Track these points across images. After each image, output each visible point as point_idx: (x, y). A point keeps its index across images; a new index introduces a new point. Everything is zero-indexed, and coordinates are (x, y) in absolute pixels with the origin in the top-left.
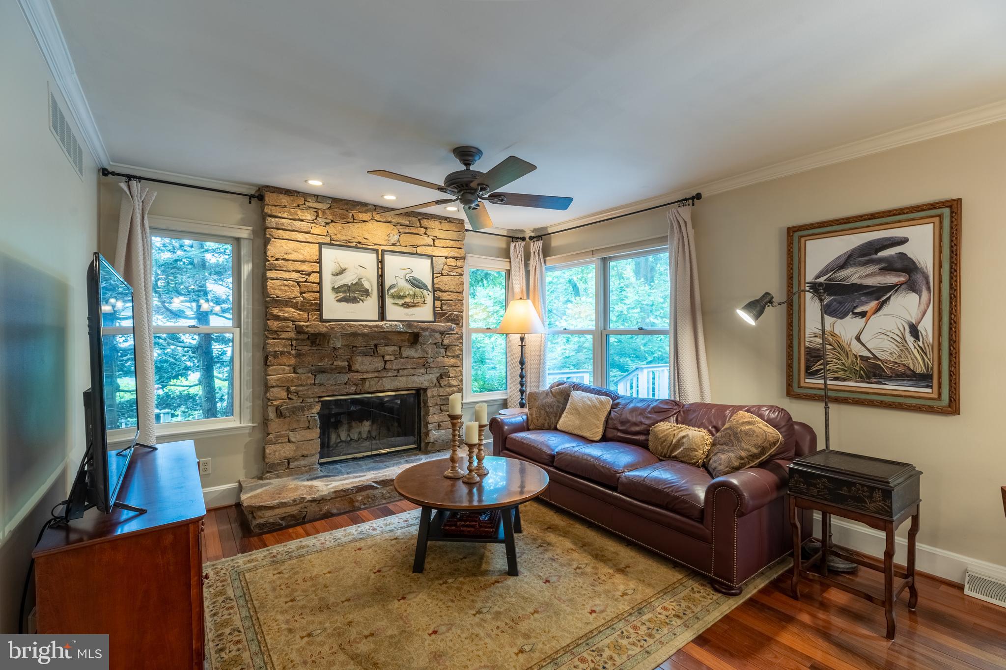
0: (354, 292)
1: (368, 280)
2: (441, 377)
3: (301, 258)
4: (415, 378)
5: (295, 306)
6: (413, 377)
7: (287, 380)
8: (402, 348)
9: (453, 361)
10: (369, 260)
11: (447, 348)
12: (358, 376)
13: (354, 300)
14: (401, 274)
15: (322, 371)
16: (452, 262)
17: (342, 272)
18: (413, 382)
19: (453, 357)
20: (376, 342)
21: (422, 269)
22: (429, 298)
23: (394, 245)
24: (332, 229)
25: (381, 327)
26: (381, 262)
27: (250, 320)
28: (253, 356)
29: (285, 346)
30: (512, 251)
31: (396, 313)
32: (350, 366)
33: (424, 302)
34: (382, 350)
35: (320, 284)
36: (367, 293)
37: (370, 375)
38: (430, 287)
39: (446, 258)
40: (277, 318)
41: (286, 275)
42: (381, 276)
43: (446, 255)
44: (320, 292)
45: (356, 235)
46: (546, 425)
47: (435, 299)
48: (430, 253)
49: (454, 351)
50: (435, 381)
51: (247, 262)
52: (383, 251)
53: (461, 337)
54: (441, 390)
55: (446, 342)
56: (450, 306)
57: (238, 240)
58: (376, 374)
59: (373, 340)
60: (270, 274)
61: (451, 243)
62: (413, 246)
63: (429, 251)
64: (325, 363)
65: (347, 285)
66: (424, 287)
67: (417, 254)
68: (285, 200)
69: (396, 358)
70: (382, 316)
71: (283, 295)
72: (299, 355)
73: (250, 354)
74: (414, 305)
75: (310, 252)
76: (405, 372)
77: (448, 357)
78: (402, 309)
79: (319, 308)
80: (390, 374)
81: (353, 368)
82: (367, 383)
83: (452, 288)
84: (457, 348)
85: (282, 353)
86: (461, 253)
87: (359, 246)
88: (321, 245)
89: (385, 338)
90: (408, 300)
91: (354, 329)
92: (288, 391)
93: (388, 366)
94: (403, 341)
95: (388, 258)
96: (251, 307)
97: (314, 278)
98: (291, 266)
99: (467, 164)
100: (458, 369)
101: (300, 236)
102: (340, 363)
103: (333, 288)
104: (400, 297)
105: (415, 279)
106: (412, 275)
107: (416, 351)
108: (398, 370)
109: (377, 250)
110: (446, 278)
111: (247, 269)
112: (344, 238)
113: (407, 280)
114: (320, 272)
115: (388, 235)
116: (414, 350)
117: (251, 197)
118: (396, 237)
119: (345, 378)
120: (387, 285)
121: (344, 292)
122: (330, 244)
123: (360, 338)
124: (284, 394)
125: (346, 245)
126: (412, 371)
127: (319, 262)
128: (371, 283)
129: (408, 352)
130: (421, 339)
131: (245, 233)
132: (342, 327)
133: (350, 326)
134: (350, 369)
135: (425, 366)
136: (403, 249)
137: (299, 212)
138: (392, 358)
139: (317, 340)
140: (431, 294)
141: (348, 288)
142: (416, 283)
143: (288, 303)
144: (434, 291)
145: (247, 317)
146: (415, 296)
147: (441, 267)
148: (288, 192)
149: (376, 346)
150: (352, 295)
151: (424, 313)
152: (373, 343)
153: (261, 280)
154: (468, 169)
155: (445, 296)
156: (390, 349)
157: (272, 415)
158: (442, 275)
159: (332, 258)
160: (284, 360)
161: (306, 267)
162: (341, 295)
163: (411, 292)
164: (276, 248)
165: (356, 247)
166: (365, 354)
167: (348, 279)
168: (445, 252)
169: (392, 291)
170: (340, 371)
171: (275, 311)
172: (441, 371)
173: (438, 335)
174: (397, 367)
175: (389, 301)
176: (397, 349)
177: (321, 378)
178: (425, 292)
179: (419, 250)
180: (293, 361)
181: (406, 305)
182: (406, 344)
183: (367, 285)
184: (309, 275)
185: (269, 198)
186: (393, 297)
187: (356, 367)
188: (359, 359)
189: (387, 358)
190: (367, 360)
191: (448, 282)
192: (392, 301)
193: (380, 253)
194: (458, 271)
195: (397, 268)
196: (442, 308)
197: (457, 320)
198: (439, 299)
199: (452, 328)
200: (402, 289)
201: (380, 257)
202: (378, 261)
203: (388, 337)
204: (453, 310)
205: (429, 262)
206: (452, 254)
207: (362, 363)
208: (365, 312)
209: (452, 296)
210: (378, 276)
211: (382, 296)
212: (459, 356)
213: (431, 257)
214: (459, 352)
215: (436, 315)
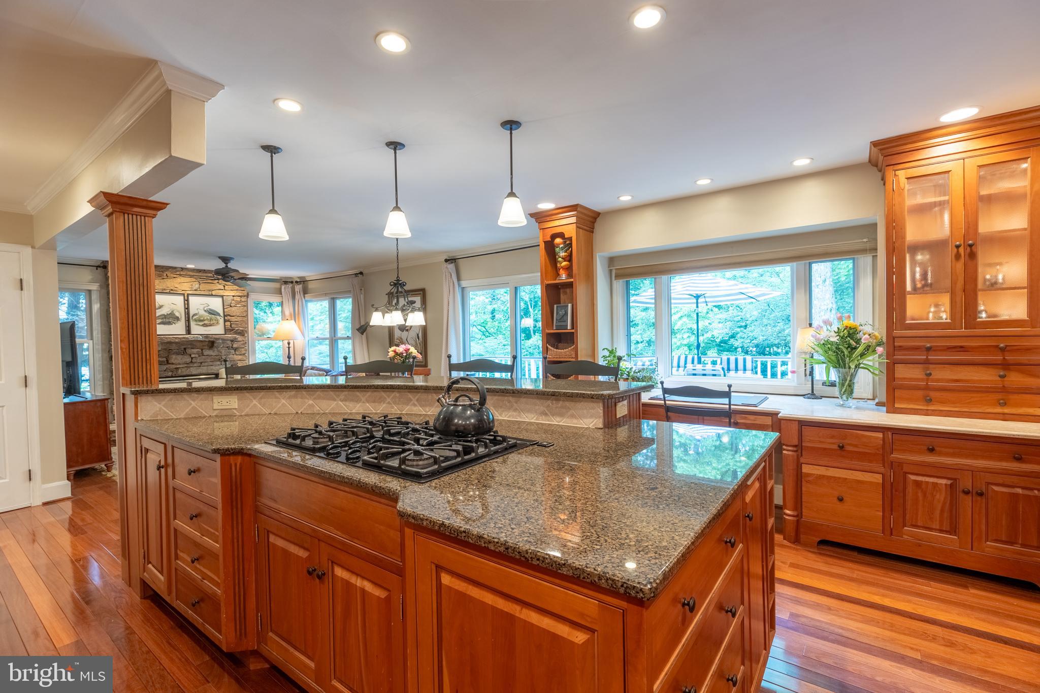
0: (169, 319)
1: (178, 312)
4: (213, 367)
8: (204, 350)
9: (240, 357)
10: (179, 300)
11: (236, 349)
12: (174, 366)
13: (169, 323)
14: (202, 307)
16: (238, 299)
17: (160, 307)
18: (212, 369)
19: (241, 355)
20: (185, 347)
21: (216, 304)
22: (221, 321)
23: (195, 290)
25: (187, 338)
26: (187, 301)
27: (100, 336)
28: (102, 356)
30: (283, 290)
31: (198, 330)
32: (167, 361)
33: (218, 323)
34: (189, 351)
36: (178, 319)
37: (181, 366)
38: (222, 314)
39: (233, 296)
42: (187, 309)
43: (233, 295)
45: (169, 286)
47: (225, 321)
48: (222, 294)
49: (241, 351)
51: (97, 303)
52: (188, 295)
53: (246, 343)
55: (235, 346)
56: (237, 324)
57: (90, 291)
58: (186, 365)
59: (182, 345)
61: (236, 288)
62: (209, 290)
63: (221, 293)
65: (164, 315)
66: (219, 315)
67: (212, 295)
69: (199, 356)
70: (188, 331)
73: (100, 355)
74: (211, 325)
76: (206, 364)
77: (237, 355)
78: (202, 327)
80: (195, 365)
81: (170, 362)
82: (180, 370)
83: (238, 314)
84: (243, 349)
86: (245, 293)
87: (172, 292)
89: (191, 344)
90: (206, 322)
91: (169, 340)
93: (193, 361)
94: (203, 346)
95: (190, 298)
96: (100, 328)
99: (226, 264)
102: (161, 359)
104: (201, 321)
105: (210, 309)
106: (209, 307)
107: (214, 351)
108: (201, 363)
109: (184, 294)
110: (233, 309)
111: (96, 307)
112: (161, 288)
113: (205, 311)
115: (192, 285)
116: (212, 351)
117: (97, 267)
118: (197, 286)
119: (164, 367)
120: (191, 314)
121: (162, 319)
123: (174, 345)
125: (162, 292)
126: (211, 363)
128: (180, 311)
129: (206, 352)
130: (215, 345)
131: (95, 287)
132: (161, 338)
133: (167, 338)
134: (168, 363)
135: (221, 360)
136: (202, 293)
138: (197, 356)
140: (223, 318)
142: (212, 312)
144: (225, 316)
145: (98, 334)
146: (211, 320)
147: (229, 302)
149: (185, 349)
150: (167, 320)
151: (217, 330)
152: (183, 347)
154: (227, 266)
155: (233, 319)
156: (195, 351)
158: (231, 306)
162: (160, 321)
163: (209, 318)
165: (170, 293)
166: (178, 354)
167: (166, 311)
168: (233, 293)
169: (195, 317)
172: (232, 363)
173: (229, 342)
174: (201, 361)
175: (192, 324)
176: (200, 350)
178: (218, 317)
179: (214, 293)
181: (205, 325)
182: (206, 347)
183: (177, 314)
186: (196, 320)
187: (172, 361)
188: (174, 357)
189: (193, 356)
190: (179, 357)
191: (235, 311)
192: (195, 323)
193: (186, 295)
194: (243, 304)
195: (198, 304)
196: (231, 326)
197: (242, 333)
198: (228, 321)
199: (239, 338)
200: (202, 316)
201: (186, 298)
202: (185, 300)
203: (193, 344)
204: (240, 327)
205: (220, 299)
206: (238, 294)
207: (176, 359)
208: (177, 330)
209: (239, 319)
210: (185, 308)
211: (188, 320)
212: (244, 354)
213: (222, 296)
214: (245, 352)
215: (227, 330)
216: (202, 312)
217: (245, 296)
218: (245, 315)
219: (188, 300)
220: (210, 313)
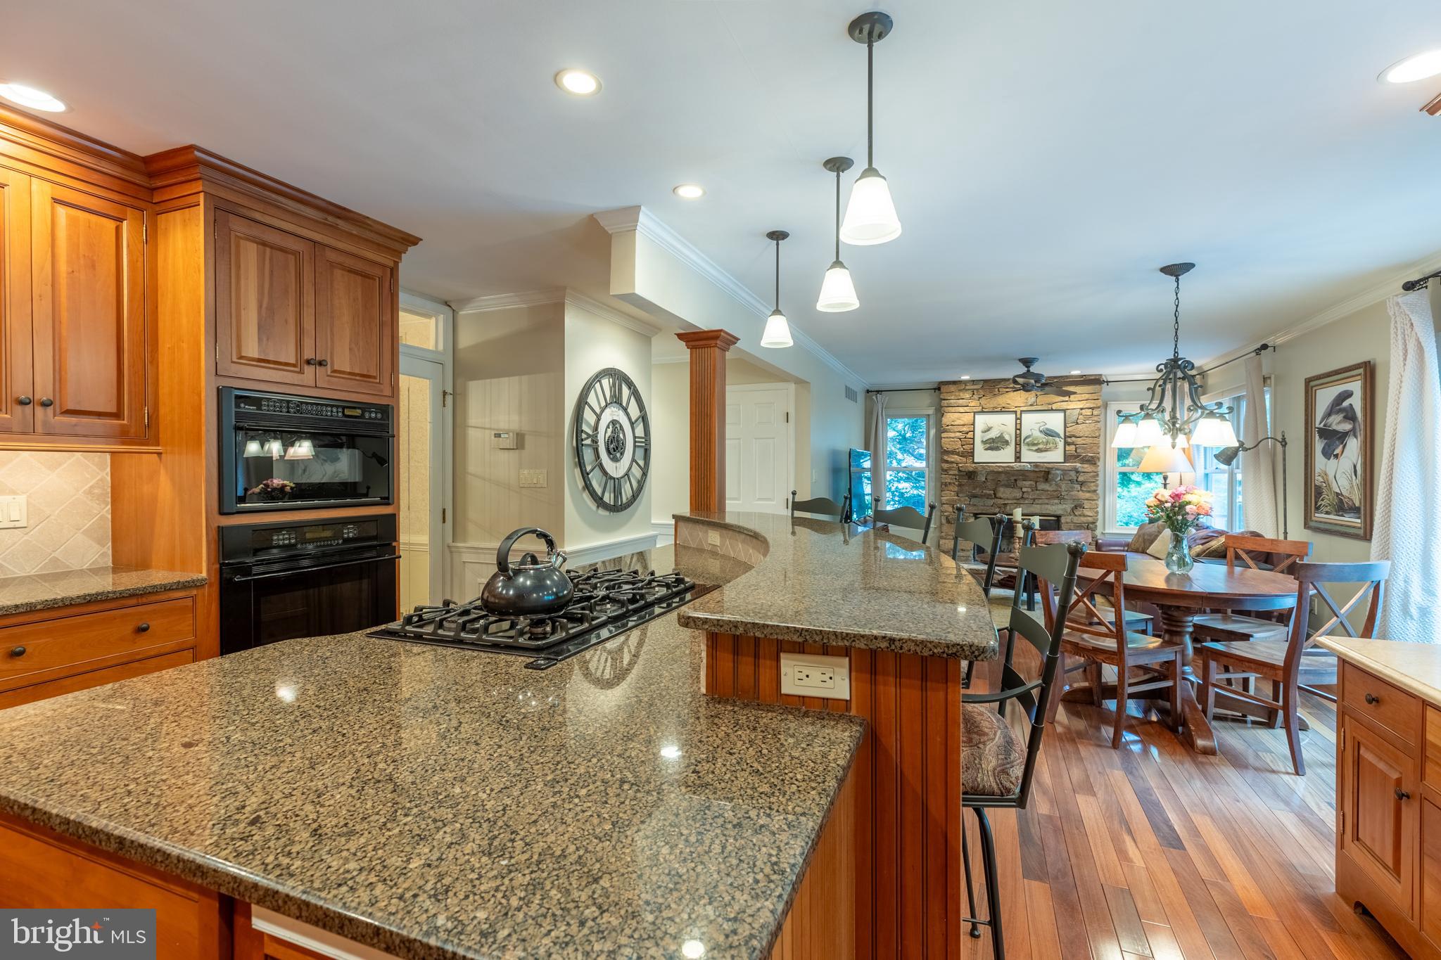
0: (997, 443)
1: (1008, 434)
2: (1076, 507)
3: (962, 423)
4: (1049, 507)
5: (958, 454)
6: (1046, 506)
7: (953, 500)
8: (1037, 483)
9: (1088, 495)
10: (1010, 419)
11: (1082, 484)
12: (1002, 502)
13: (997, 449)
14: (1037, 427)
15: (975, 496)
16: (1089, 412)
17: (989, 429)
19: (1089, 492)
20: (1015, 478)
21: (1055, 421)
22: (1061, 444)
23: (1031, 405)
24: (983, 401)
25: (1012, 467)
27: (934, 463)
28: (936, 484)
29: (951, 479)
31: (1029, 456)
32: (995, 494)
33: (1056, 447)
34: (1020, 483)
35: (973, 439)
36: (1007, 443)
37: (1010, 502)
38: (1062, 436)
39: (1082, 409)
40: (947, 462)
41: (952, 435)
42: (1018, 429)
43: (1081, 407)
44: (973, 444)
45: (1000, 403)
46: (1140, 549)
47: (1066, 443)
48: (1065, 407)
49: (1089, 487)
50: (1069, 510)
51: (933, 428)
52: (1021, 411)
53: (1098, 475)
54: (1075, 518)
55: (1081, 479)
56: (1085, 449)
57: (928, 416)
58: (1015, 501)
59: (1013, 476)
60: (943, 435)
61: (1087, 396)
62: (1049, 404)
63: (1064, 406)
64: (977, 491)
65: (992, 438)
66: (1058, 436)
67: (1052, 410)
68: (952, 388)
69: (1032, 491)
70: (1018, 458)
71: (950, 448)
72: (960, 485)
73: (934, 483)
74: (1046, 450)
75: (967, 418)
77: (1082, 491)
78: (1035, 453)
79: (972, 454)
80: (1026, 502)
82: (1008, 507)
83: (1088, 434)
84: (1092, 484)
85: (950, 483)
86: (1099, 403)
87: (1003, 411)
88: (975, 413)
89: (1023, 475)
90: (1041, 446)
91: (994, 469)
92: (953, 507)
93: (1025, 496)
94: (1036, 477)
95: (1024, 416)
96: (935, 455)
97: (970, 435)
98: (956, 429)
99: (1028, 367)
100: (1094, 502)
101: (961, 409)
102: (988, 492)
103: (982, 441)
104: (1034, 444)
105: (1048, 429)
106: (1046, 426)
107: (1051, 485)
108: (1034, 499)
109: (1016, 412)
110: (1080, 427)
111: (933, 432)
112: (992, 406)
113: (1041, 431)
114: (974, 431)
115: (1027, 399)
116: (1048, 484)
117: (935, 389)
118: (1033, 399)
119: (991, 502)
120: (1024, 436)
121: (991, 443)
122: (982, 412)
123: (1001, 475)
124: (951, 509)
125: (993, 412)
126: (1046, 501)
127: (973, 424)
128: (1010, 435)
129: (1042, 486)
130: (1050, 476)
131: (931, 411)
132: (983, 467)
133: (989, 467)
134: (996, 497)
135: (1060, 498)
136: (1040, 408)
137: (961, 394)
138: (1029, 490)
139: (971, 475)
140: (1063, 441)
141: (992, 440)
142: (1049, 433)
143: (953, 452)
144: (1065, 438)
145: (933, 461)
146: (1047, 443)
147: (1075, 418)
148: (954, 383)
149: (1016, 480)
150: (996, 445)
151: (1055, 456)
152: (1013, 478)
153: (939, 438)
154: (1028, 371)
155: (1079, 441)
156: (1027, 483)
157: (944, 521)
158: (1077, 424)
159: (982, 421)
160: (951, 488)
161: (965, 429)
162: (988, 445)
163: (1045, 440)
164: (949, 418)
165: (1001, 411)
166: (1007, 486)
167: (993, 434)
168: (1081, 405)
169: (1027, 440)
170: (988, 496)
171: (946, 458)
172: (1076, 503)
173: (1073, 474)
174: (1033, 497)
175: (1024, 449)
176: (1034, 483)
177: (974, 501)
178: (1057, 439)
179: (1054, 407)
180: (956, 489)
181: (1039, 451)
182: (1039, 480)
183: (1007, 437)
184: (967, 433)
185: (943, 389)
186: (1028, 444)
187: (999, 495)
188: (1002, 489)
189: (1024, 490)
190: (1008, 491)
191: (1082, 429)
192: (1027, 447)
193: (1018, 413)
194: (1096, 418)
195: (1032, 423)
196: (1076, 451)
197: (1092, 461)
198: (1073, 444)
199: (1087, 467)
200: (1036, 438)
201: (1018, 416)
202: (1017, 419)
203: (1023, 474)
204: (1088, 452)
205: (1062, 415)
206: (1088, 405)
207: (1004, 492)
208: (1005, 456)
209: (1089, 441)
210: (1016, 429)
211: (1018, 444)
212: (1095, 491)
213: (1064, 411)
214: (1094, 488)
215: (1067, 458)
216: (1037, 434)
217: (1099, 407)
218: (1097, 434)
219: (1020, 419)
220: (1047, 434)
